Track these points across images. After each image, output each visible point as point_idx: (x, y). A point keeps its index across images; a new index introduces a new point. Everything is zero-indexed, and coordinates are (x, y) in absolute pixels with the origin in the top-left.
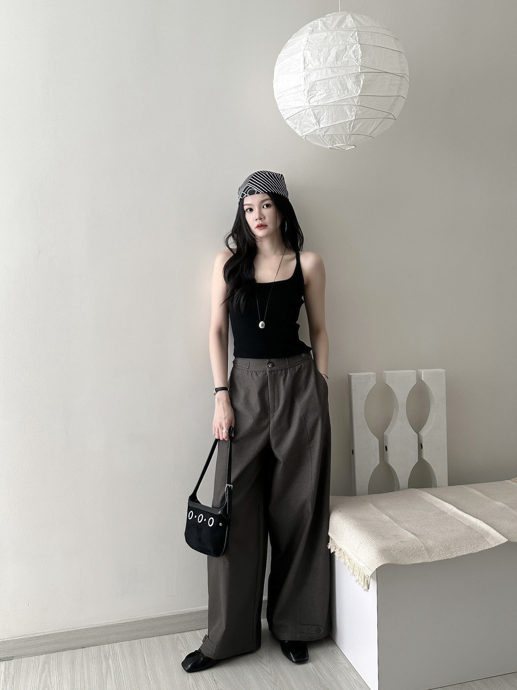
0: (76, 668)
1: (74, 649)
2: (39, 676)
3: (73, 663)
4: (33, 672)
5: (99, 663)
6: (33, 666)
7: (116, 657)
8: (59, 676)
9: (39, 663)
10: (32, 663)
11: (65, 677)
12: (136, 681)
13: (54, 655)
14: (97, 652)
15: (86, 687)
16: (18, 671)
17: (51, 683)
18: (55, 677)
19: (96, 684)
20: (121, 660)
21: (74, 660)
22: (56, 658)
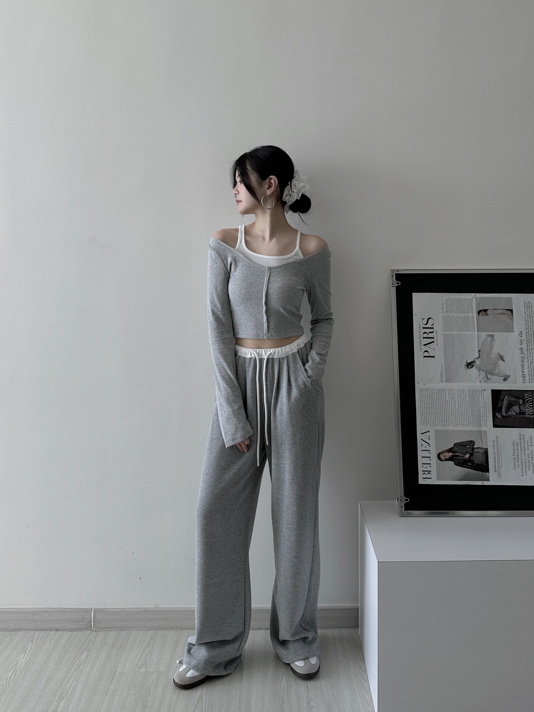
1: (182, 629)
2: (142, 651)
3: (177, 643)
4: (137, 647)
6: (140, 640)
9: (146, 638)
10: (139, 637)
11: (165, 657)
13: (162, 632)
16: (124, 642)
17: (150, 661)
18: (156, 655)
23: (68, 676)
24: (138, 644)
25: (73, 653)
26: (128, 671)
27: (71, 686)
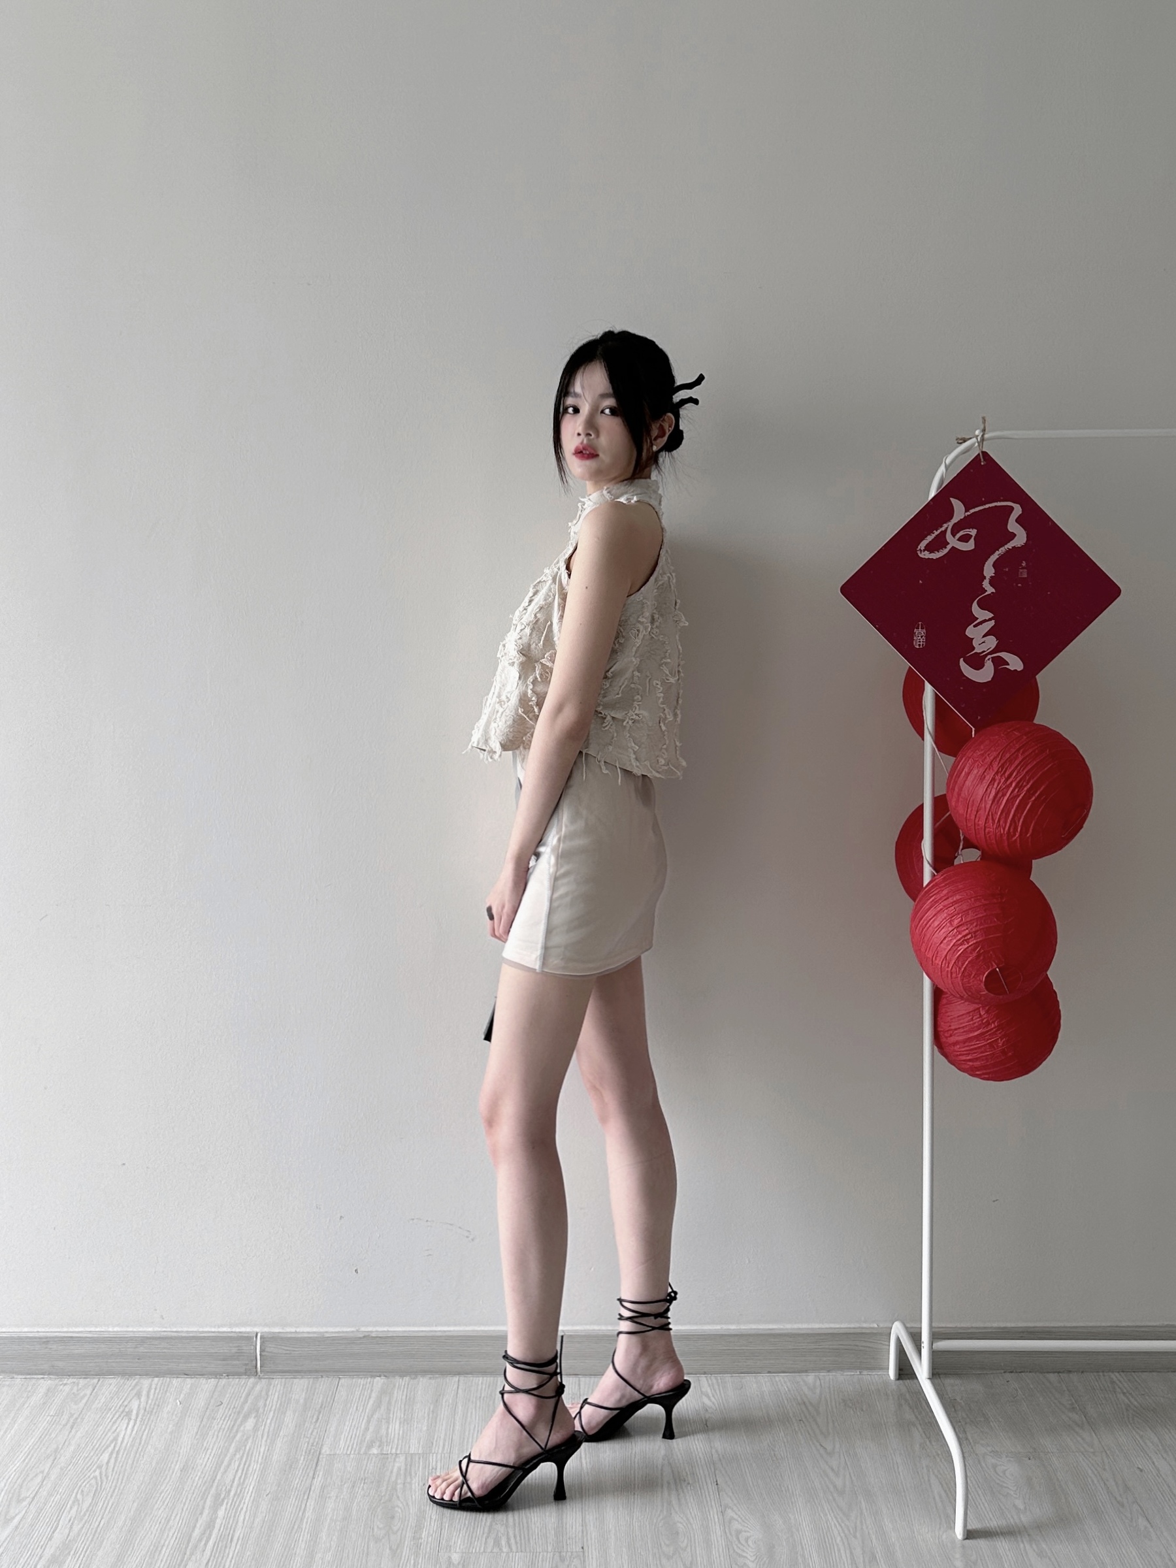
0: (441, 1413)
1: (445, 1374)
6: (360, 1396)
18: (398, 1423)
21: (440, 1395)
22: (406, 1386)
23: (225, 1463)
24: (358, 1402)
25: (227, 1418)
26: (345, 1452)
27: (234, 1479)
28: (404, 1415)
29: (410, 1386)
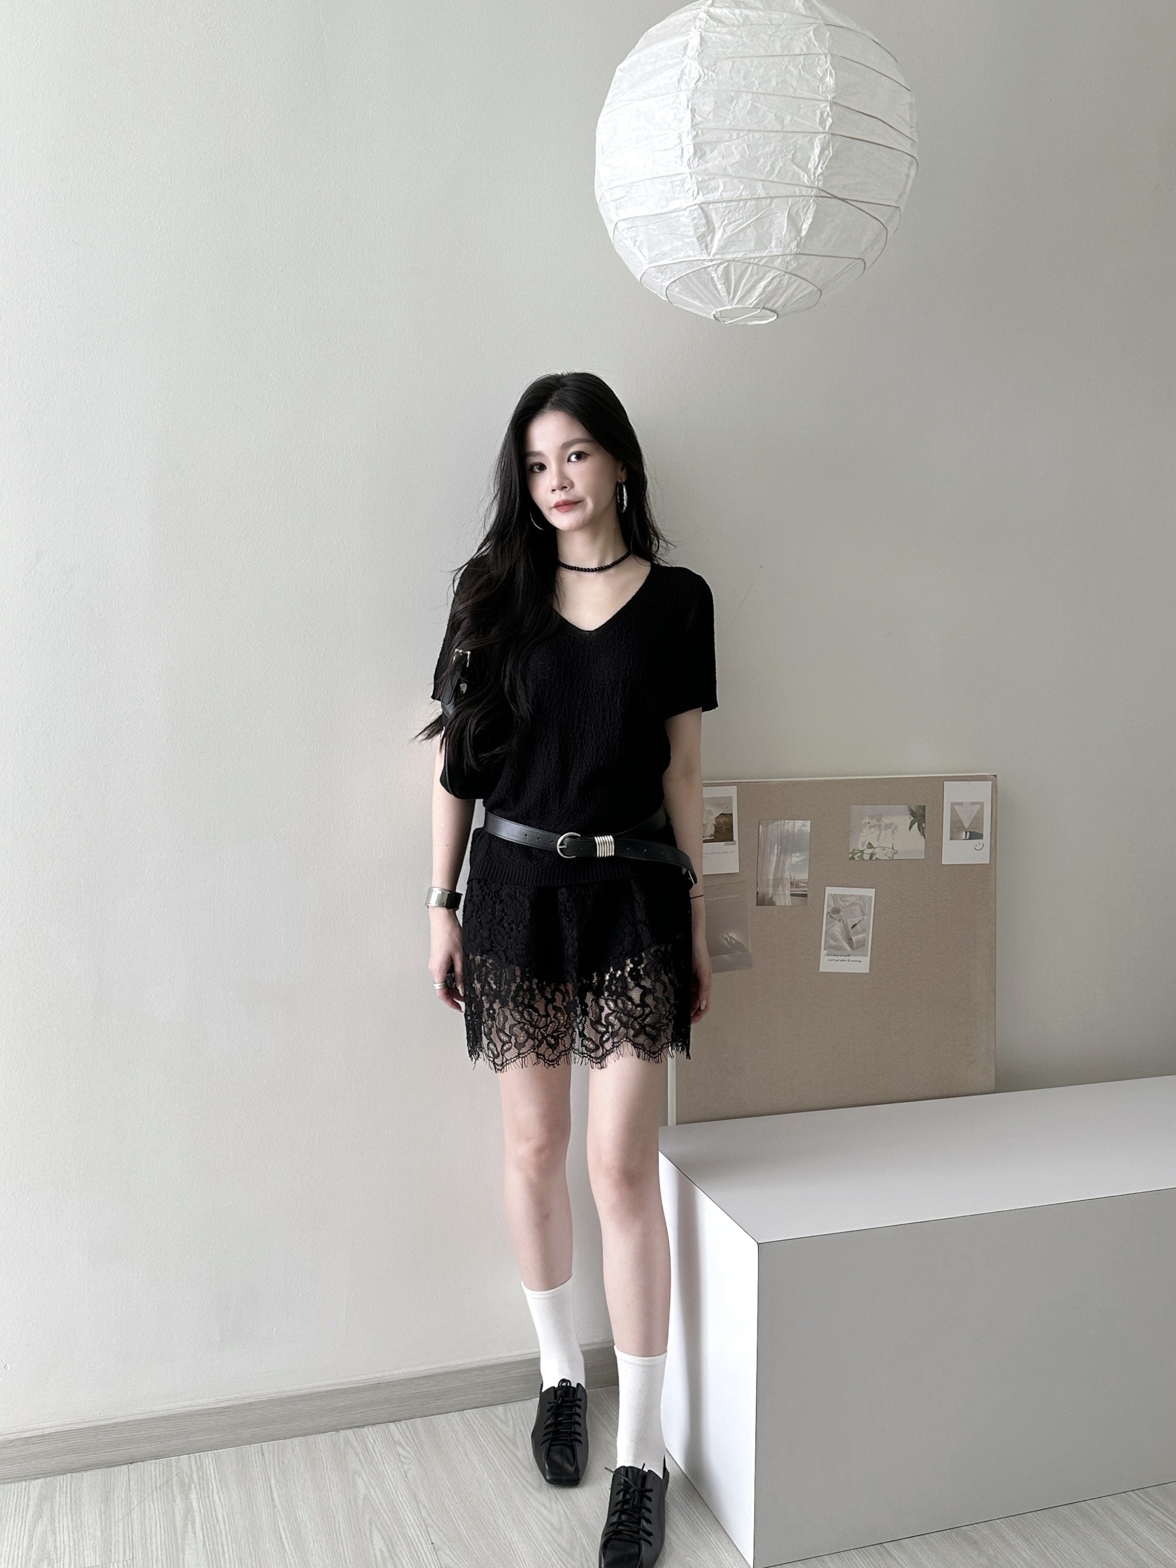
0: (114, 1512)
2: (29, 1530)
3: (107, 1498)
4: (14, 1522)
5: (168, 1499)
7: (206, 1488)
8: (75, 1532)
9: (29, 1499)
10: (11, 1499)
11: (89, 1535)
12: (253, 1543)
13: (63, 1480)
14: (163, 1475)
15: (136, 1558)
17: (55, 1547)
18: (66, 1533)
19: (159, 1550)
20: (218, 1492)
21: (109, 1491)
22: (68, 1487)
28: (72, 1523)
29: (73, 1486)
